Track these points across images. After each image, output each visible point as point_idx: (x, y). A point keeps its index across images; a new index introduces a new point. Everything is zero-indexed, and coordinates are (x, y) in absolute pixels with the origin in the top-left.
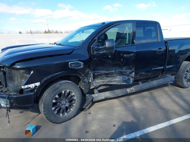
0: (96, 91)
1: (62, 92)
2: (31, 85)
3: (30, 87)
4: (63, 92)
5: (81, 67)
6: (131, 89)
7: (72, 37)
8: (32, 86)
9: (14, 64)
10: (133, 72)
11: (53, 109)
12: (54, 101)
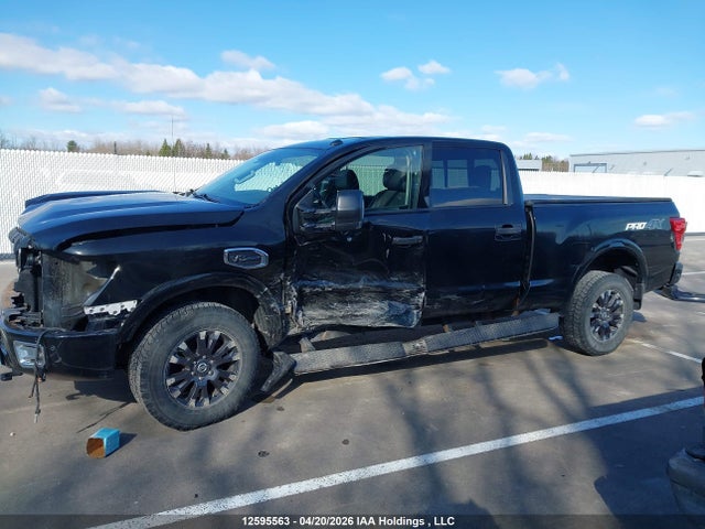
0: (305, 343)
1: (197, 336)
2: (111, 306)
3: (107, 314)
4: (203, 335)
5: (262, 264)
6: (418, 345)
7: (245, 175)
8: (113, 309)
9: (68, 244)
10: (420, 291)
12: (174, 360)
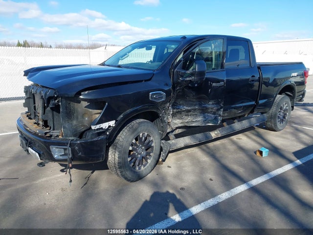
0: (171, 136)
1: (139, 135)
2: (104, 124)
3: (102, 128)
4: (141, 135)
5: (163, 100)
6: (216, 133)
8: (105, 126)
9: (79, 93)
10: (221, 108)
11: (129, 159)
12: (131, 148)
